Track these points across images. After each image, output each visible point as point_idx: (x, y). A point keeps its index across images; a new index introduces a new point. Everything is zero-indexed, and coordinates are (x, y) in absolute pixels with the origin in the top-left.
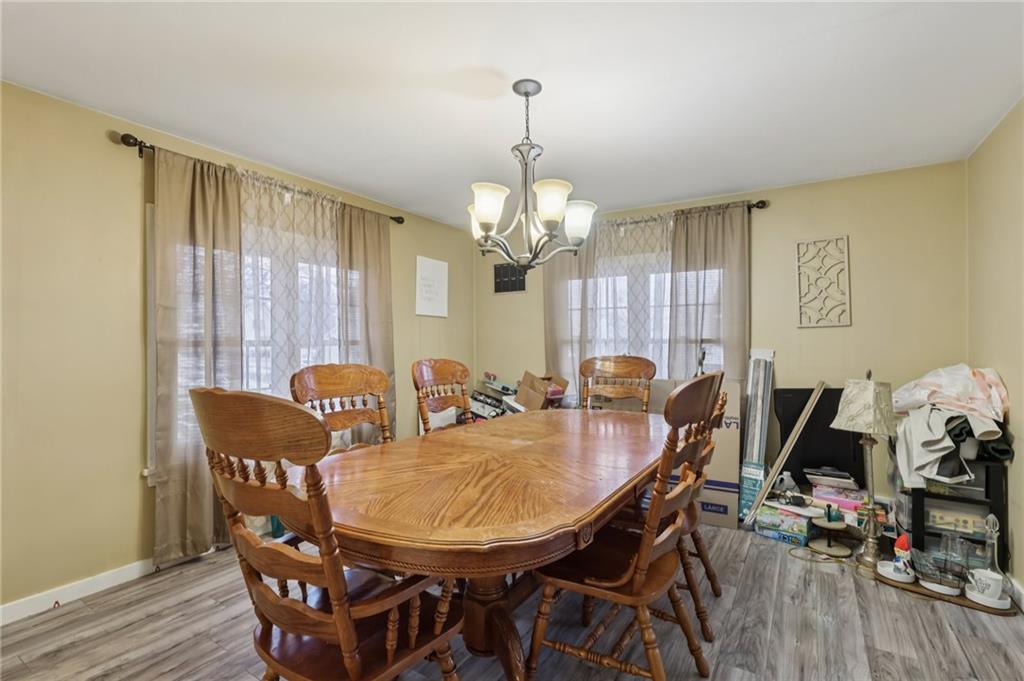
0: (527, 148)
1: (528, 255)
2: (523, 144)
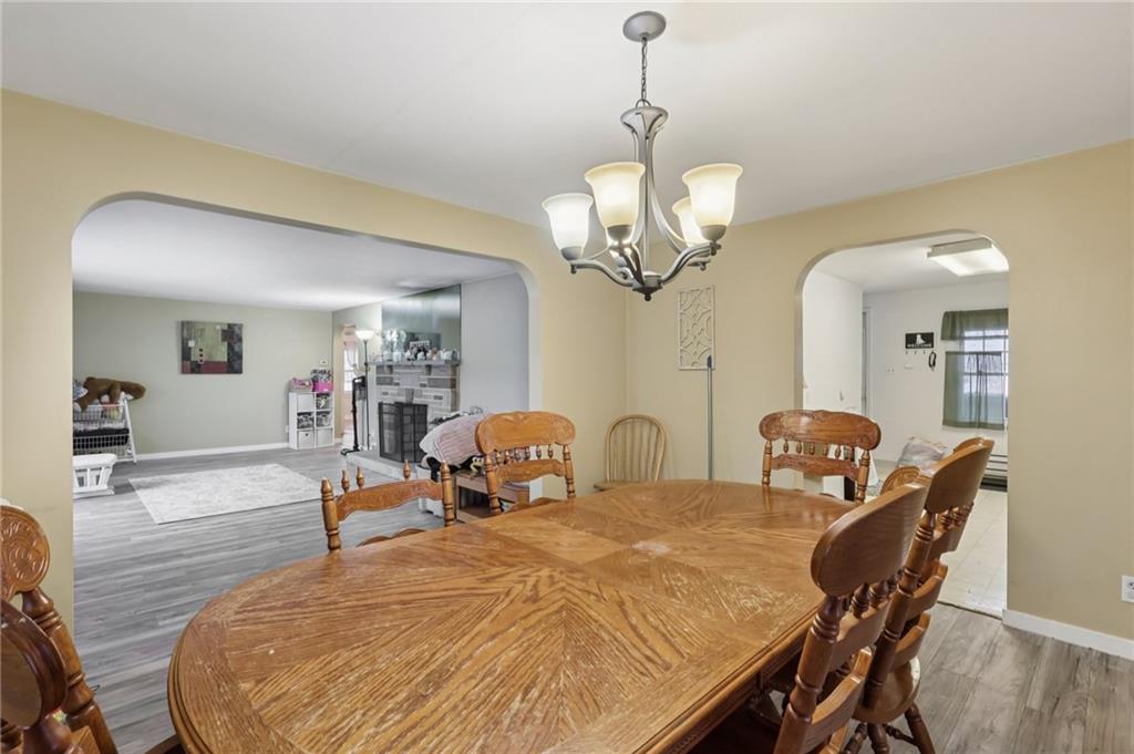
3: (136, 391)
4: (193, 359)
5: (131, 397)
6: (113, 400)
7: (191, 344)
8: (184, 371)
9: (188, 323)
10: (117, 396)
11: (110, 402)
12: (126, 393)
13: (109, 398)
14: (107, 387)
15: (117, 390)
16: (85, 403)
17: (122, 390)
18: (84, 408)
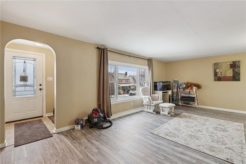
4: (218, 76)
8: (215, 80)
9: (216, 63)
10: (193, 88)
11: (191, 89)
12: (195, 87)
13: (190, 88)
14: (190, 85)
15: (193, 86)
16: (184, 89)
17: (194, 86)
18: (184, 90)
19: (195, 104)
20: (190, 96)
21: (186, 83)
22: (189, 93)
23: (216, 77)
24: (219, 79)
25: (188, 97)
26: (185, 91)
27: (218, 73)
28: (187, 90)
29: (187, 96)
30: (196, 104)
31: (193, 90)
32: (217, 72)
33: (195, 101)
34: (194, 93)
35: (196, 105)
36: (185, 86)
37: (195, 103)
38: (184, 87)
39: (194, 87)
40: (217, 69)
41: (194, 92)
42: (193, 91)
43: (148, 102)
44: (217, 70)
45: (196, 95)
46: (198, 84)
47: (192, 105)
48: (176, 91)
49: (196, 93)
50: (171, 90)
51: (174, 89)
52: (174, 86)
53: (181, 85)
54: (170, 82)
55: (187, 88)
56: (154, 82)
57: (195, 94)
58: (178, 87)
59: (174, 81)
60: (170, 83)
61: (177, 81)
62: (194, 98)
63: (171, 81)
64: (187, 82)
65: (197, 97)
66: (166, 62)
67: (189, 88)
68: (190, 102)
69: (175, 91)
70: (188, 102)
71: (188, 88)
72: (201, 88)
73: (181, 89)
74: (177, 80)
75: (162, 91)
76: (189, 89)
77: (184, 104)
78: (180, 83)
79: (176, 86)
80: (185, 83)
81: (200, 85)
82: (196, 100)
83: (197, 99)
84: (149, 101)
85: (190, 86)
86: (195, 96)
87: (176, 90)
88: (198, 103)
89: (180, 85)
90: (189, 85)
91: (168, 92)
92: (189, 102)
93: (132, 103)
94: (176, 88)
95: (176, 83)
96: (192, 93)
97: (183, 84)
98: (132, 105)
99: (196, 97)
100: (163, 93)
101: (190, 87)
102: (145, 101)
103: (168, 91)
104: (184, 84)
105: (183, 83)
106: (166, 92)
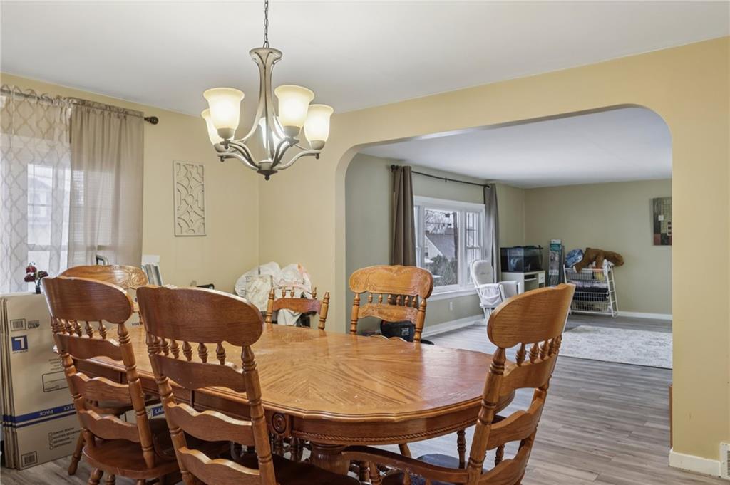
0: (266, 52)
1: (270, 160)
2: (263, 48)
3: (616, 260)
4: (662, 232)
5: (611, 264)
6: (599, 266)
7: (661, 218)
8: (656, 243)
9: (658, 199)
10: (602, 262)
11: (597, 267)
12: (608, 260)
13: (596, 264)
14: (594, 255)
15: (601, 258)
16: (580, 266)
17: (605, 258)
18: (579, 270)
19: (609, 306)
20: (596, 285)
21: (584, 250)
22: (593, 278)
23: (659, 236)
24: (666, 241)
25: (591, 288)
26: (582, 272)
27: (662, 225)
28: (588, 271)
29: (588, 285)
30: (611, 307)
31: (601, 268)
32: (660, 222)
33: (607, 298)
34: (606, 277)
35: (609, 310)
36: (580, 258)
37: (607, 305)
38: (579, 261)
39: (605, 261)
40: (660, 214)
41: (606, 274)
42: (602, 273)
43: (497, 298)
44: (659, 216)
45: (611, 283)
46: (614, 254)
47: (600, 310)
48: (558, 274)
49: (610, 279)
50: (544, 271)
51: (552, 268)
52: (551, 260)
53: (571, 255)
54: (540, 248)
55: (588, 265)
56: (501, 249)
57: (608, 281)
58: (562, 263)
59: (551, 244)
60: (540, 252)
61: (559, 245)
62: (606, 290)
63: (544, 244)
64: (588, 249)
65: (612, 289)
66: (526, 190)
67: (592, 264)
68: (594, 302)
69: (553, 274)
70: (589, 302)
71: (590, 266)
72: (622, 264)
73: (572, 267)
74: (558, 242)
75: (524, 272)
76: (593, 268)
77: (579, 308)
78: (567, 250)
79: (557, 258)
80: (581, 251)
81: (619, 256)
82: (610, 297)
83: (613, 293)
84: (497, 296)
85: (595, 259)
86: (607, 285)
87: (556, 271)
88: (614, 304)
89: (566, 256)
90: (592, 256)
91: (537, 277)
92: (591, 303)
93: (451, 303)
94: (556, 265)
95: (556, 251)
96: (599, 276)
97: (576, 254)
98: (451, 309)
99: (609, 288)
100: (526, 277)
101: (594, 263)
102: (486, 298)
103: (537, 275)
104: (578, 254)
105: (574, 251)
106: (533, 276)
